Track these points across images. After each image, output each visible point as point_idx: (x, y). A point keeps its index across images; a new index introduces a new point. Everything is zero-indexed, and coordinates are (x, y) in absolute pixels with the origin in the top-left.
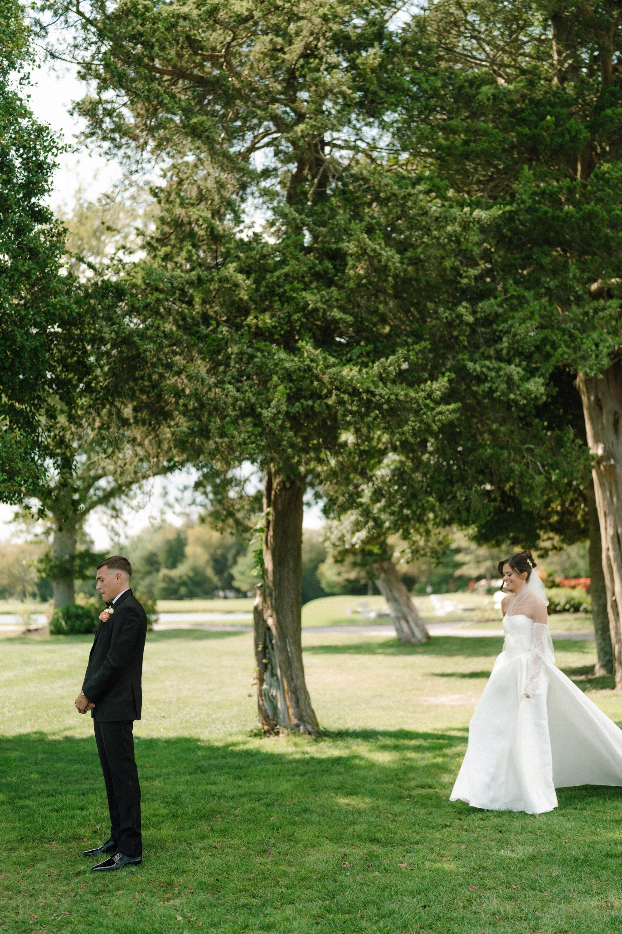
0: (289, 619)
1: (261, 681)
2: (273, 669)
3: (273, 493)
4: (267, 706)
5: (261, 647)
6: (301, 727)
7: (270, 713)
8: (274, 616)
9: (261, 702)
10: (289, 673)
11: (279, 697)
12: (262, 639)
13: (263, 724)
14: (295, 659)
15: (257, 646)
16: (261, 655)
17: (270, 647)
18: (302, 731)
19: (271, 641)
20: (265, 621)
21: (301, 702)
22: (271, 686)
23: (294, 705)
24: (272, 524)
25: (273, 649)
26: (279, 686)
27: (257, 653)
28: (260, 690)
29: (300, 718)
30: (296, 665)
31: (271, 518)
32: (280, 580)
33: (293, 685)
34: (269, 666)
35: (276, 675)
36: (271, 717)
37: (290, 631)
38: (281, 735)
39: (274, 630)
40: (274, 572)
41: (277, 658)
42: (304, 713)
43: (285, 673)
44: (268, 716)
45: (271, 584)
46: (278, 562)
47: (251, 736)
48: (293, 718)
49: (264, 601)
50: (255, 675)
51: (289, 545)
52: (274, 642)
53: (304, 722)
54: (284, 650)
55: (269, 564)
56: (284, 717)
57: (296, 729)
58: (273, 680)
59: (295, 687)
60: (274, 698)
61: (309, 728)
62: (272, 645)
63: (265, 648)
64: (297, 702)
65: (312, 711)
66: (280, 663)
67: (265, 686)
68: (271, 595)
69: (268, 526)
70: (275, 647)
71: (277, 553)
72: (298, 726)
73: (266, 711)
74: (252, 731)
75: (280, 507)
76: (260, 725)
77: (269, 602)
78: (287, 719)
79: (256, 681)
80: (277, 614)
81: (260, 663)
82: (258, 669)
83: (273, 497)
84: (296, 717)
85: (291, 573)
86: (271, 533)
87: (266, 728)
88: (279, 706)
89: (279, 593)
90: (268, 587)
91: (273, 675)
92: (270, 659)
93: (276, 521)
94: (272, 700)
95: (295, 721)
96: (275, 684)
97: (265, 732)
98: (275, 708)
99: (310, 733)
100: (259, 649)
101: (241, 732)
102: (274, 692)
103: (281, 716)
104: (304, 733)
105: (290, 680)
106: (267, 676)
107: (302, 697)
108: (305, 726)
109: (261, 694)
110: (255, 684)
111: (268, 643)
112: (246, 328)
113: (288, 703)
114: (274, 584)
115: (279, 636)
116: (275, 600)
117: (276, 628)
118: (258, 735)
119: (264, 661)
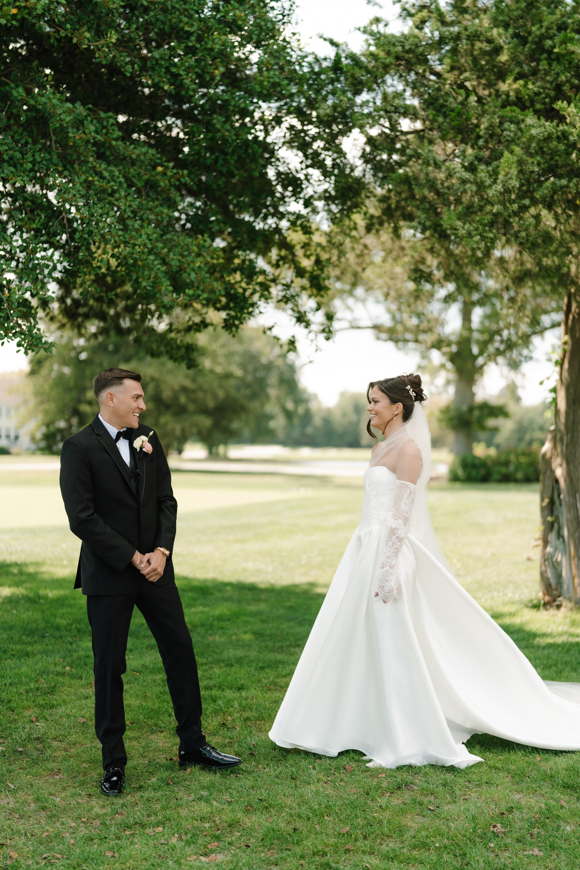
1: (546, 542)
2: (559, 529)
3: (571, 317)
4: (550, 572)
5: (546, 501)
7: (553, 581)
8: (564, 465)
9: (543, 568)
10: (577, 534)
11: (564, 563)
12: (549, 493)
13: (544, 594)
15: (542, 500)
16: (546, 512)
17: (557, 502)
19: (559, 495)
20: (553, 472)
22: (556, 549)
24: (568, 355)
25: (561, 504)
26: (565, 551)
27: (542, 509)
28: (544, 553)
31: (568, 347)
32: (574, 422)
34: (556, 526)
35: (563, 537)
36: (553, 586)
38: (563, 609)
39: (562, 483)
40: (567, 413)
41: (565, 516)
43: (573, 535)
44: (550, 585)
45: (562, 428)
46: (572, 401)
47: (527, 606)
48: (578, 589)
49: (555, 447)
50: (539, 535)
52: (562, 496)
54: (573, 506)
55: (562, 405)
56: (568, 587)
58: (559, 543)
60: (559, 564)
62: (560, 500)
63: (552, 503)
66: (567, 520)
67: (549, 549)
68: (561, 440)
69: (563, 359)
70: (563, 503)
71: (572, 390)
73: (548, 578)
74: (531, 601)
75: (577, 334)
76: (541, 594)
77: (559, 449)
78: (571, 589)
79: (540, 542)
80: (568, 463)
81: (544, 522)
82: (542, 528)
83: (570, 322)
86: (566, 366)
87: (547, 598)
88: (564, 574)
89: (572, 438)
90: (560, 431)
91: (560, 536)
92: (557, 518)
93: (572, 352)
94: (556, 567)
96: (561, 547)
97: (545, 604)
98: (559, 576)
100: (544, 504)
101: (520, 602)
102: (559, 557)
103: (565, 587)
105: (578, 543)
106: (552, 537)
109: (547, 559)
110: (537, 546)
111: (556, 498)
112: (504, 97)
113: (574, 571)
114: (566, 427)
115: (568, 491)
116: (567, 446)
117: (565, 481)
118: (536, 607)
119: (550, 519)
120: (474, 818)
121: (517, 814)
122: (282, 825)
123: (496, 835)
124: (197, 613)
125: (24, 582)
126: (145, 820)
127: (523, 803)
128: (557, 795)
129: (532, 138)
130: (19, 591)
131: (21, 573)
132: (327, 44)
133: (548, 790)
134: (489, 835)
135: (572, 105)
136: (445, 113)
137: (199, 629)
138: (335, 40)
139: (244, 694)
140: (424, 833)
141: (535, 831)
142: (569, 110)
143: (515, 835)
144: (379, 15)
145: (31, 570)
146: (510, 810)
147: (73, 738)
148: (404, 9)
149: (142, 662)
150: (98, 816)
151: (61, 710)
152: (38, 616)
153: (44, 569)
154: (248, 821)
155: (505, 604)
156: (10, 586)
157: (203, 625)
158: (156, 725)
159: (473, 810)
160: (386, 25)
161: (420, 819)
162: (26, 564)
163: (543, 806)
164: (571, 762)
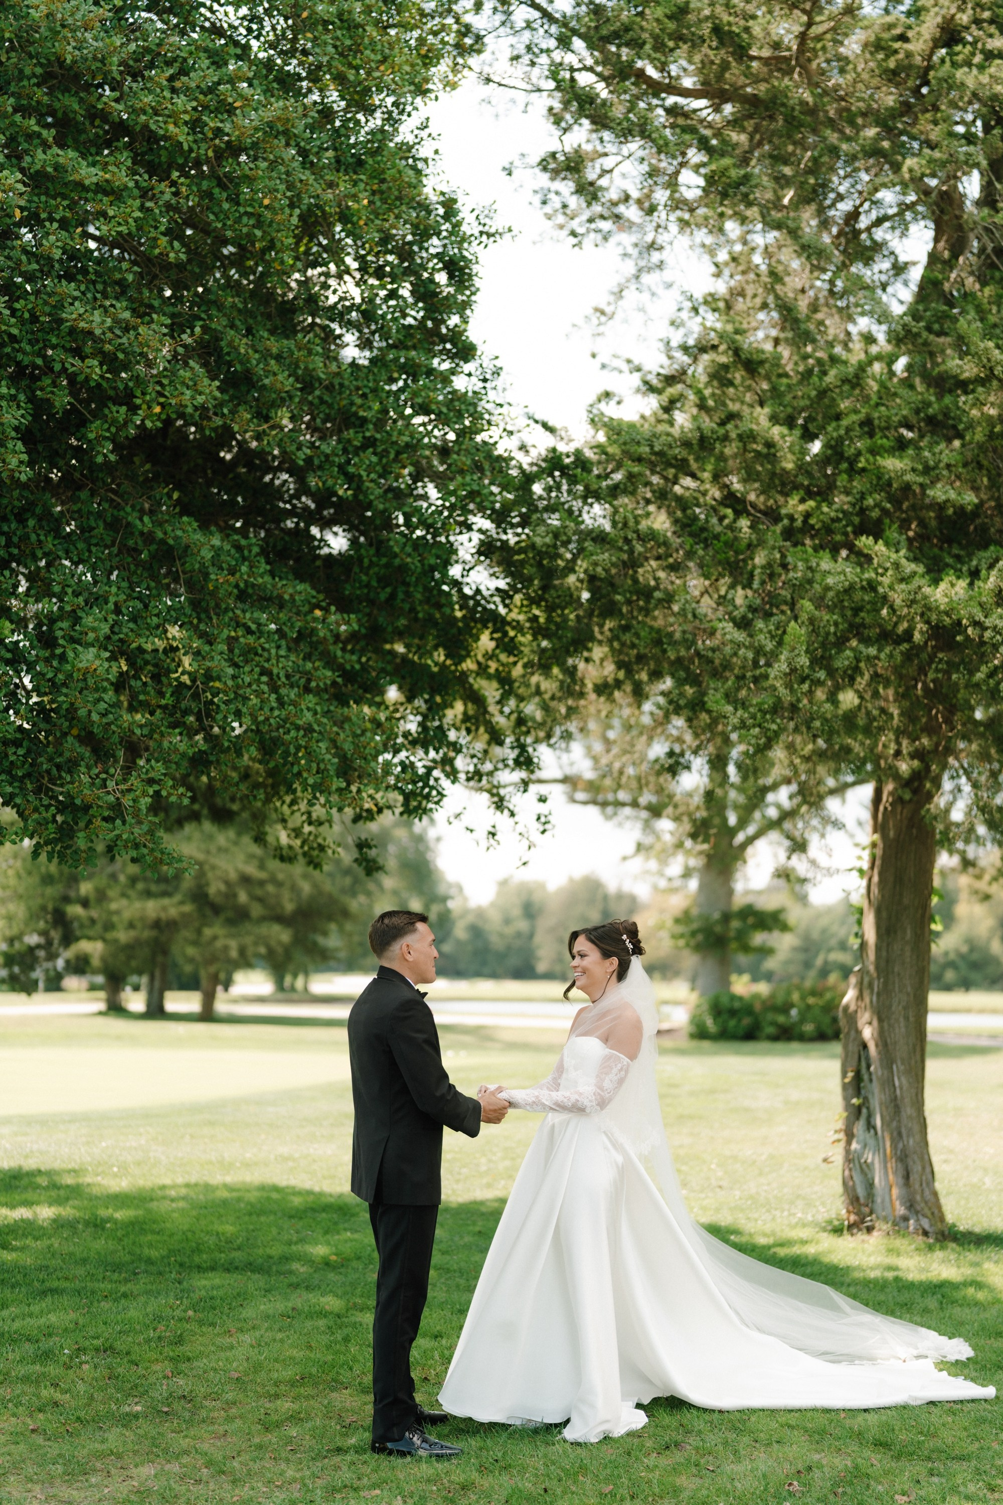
0: (900, 1030)
1: (850, 1135)
2: (870, 1116)
3: (881, 808)
4: (857, 1178)
5: (850, 1075)
6: (912, 1222)
7: (861, 1192)
8: (876, 1023)
9: (847, 1172)
10: (894, 1124)
11: (877, 1166)
12: (854, 1063)
13: (848, 1212)
14: (907, 1100)
15: (844, 1074)
16: (850, 1091)
17: (866, 1077)
18: (911, 1228)
19: (868, 1067)
20: (859, 1033)
21: (914, 1177)
22: (865, 1146)
23: (901, 1181)
24: (878, 862)
25: (871, 1080)
26: (878, 1148)
27: (845, 1087)
28: (847, 1151)
29: (911, 1205)
30: (908, 1111)
31: (879, 852)
32: (887, 961)
33: (900, 1145)
34: (864, 1111)
35: (874, 1128)
36: (862, 1200)
37: (901, 1050)
38: (875, 1233)
39: (873, 1050)
40: (878, 948)
41: (877, 1097)
42: (918, 1198)
43: (888, 1125)
44: (857, 1199)
45: (872, 968)
46: (885, 930)
47: (824, 1230)
48: (897, 1204)
49: (860, 997)
50: (840, 1125)
51: (906, 901)
52: (872, 1068)
53: (917, 1213)
54: (888, 1083)
55: (870, 935)
56: (883, 1201)
57: (902, 1225)
58: (869, 1137)
59: (904, 1150)
60: (870, 1166)
61: (926, 1224)
62: (870, 1074)
63: (858, 1077)
64: (907, 1177)
65: (935, 1194)
66: (881, 1104)
67: (854, 1146)
68: (871, 985)
69: (872, 867)
70: (874, 1078)
71: (884, 914)
72: (906, 1219)
73: (854, 1188)
74: (830, 1222)
75: (892, 834)
76: (844, 1212)
77: (867, 999)
78: (887, 1203)
79: (842, 1136)
80: (880, 1020)
81: (848, 1106)
82: (845, 1114)
83: (880, 816)
84: (902, 1204)
85: (908, 949)
86: (876, 879)
87: (853, 1218)
88: (877, 1181)
89: (886, 983)
90: (868, 972)
91: (870, 1126)
92: (866, 1099)
93: (884, 858)
94: (865, 1170)
95: (901, 1210)
96: (871, 1142)
97: (850, 1227)
98: (870, 1185)
99: (926, 1233)
100: (847, 1080)
101: (815, 1224)
102: (869, 1157)
103: (879, 1200)
104: (916, 1232)
105: (897, 1136)
106: (859, 1128)
107: (916, 1168)
108: (918, 1220)
109: (850, 1159)
110: (839, 1141)
111: (864, 1070)
112: (786, 521)
113: (891, 1177)
114: (877, 968)
115: (881, 1060)
116: (878, 994)
117: (877, 1046)
118: (838, 1231)
119: (855, 1101)
120: (764, 1476)
121: (817, 1474)
122: (528, 1485)
123: (791, 1494)
124: (346, 1241)
125: (67, 1199)
126: (356, 1483)
127: (824, 1462)
128: (867, 1453)
129: (827, 588)
130: (67, 1212)
131: (55, 1186)
132: (539, 427)
133: (856, 1448)
134: (785, 1494)
135: (880, 542)
136: (706, 539)
137: (355, 1264)
138: (550, 424)
139: (444, 1342)
140: (705, 1492)
141: (840, 1490)
142: (877, 548)
143: (815, 1495)
144: (609, 389)
145: (69, 1180)
146: (810, 1468)
147: (230, 1396)
148: (646, 383)
149: (290, 1305)
150: (295, 1480)
151: (201, 1364)
152: (111, 1245)
153: (88, 1180)
154: (486, 1482)
155: (793, 1227)
156: (50, 1205)
157: (359, 1258)
158: (336, 1381)
159: (762, 1467)
160: (619, 403)
161: (697, 1480)
162: (57, 1173)
163: (849, 1463)
164: (884, 1418)
